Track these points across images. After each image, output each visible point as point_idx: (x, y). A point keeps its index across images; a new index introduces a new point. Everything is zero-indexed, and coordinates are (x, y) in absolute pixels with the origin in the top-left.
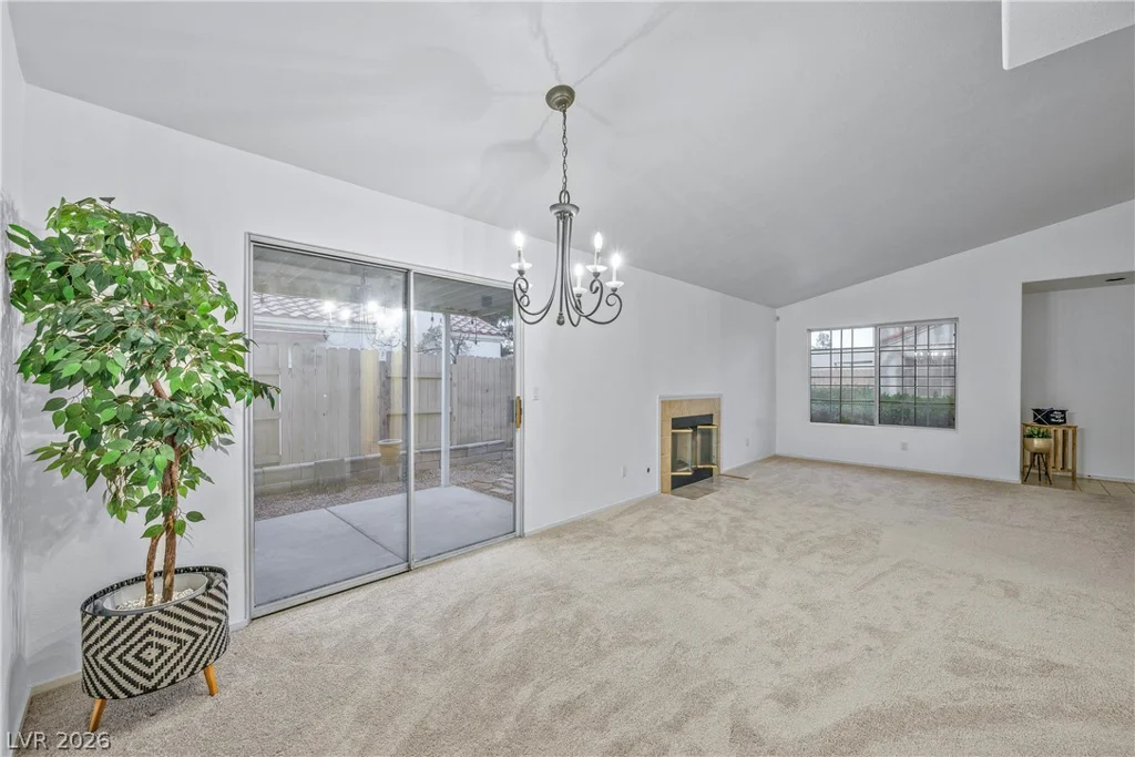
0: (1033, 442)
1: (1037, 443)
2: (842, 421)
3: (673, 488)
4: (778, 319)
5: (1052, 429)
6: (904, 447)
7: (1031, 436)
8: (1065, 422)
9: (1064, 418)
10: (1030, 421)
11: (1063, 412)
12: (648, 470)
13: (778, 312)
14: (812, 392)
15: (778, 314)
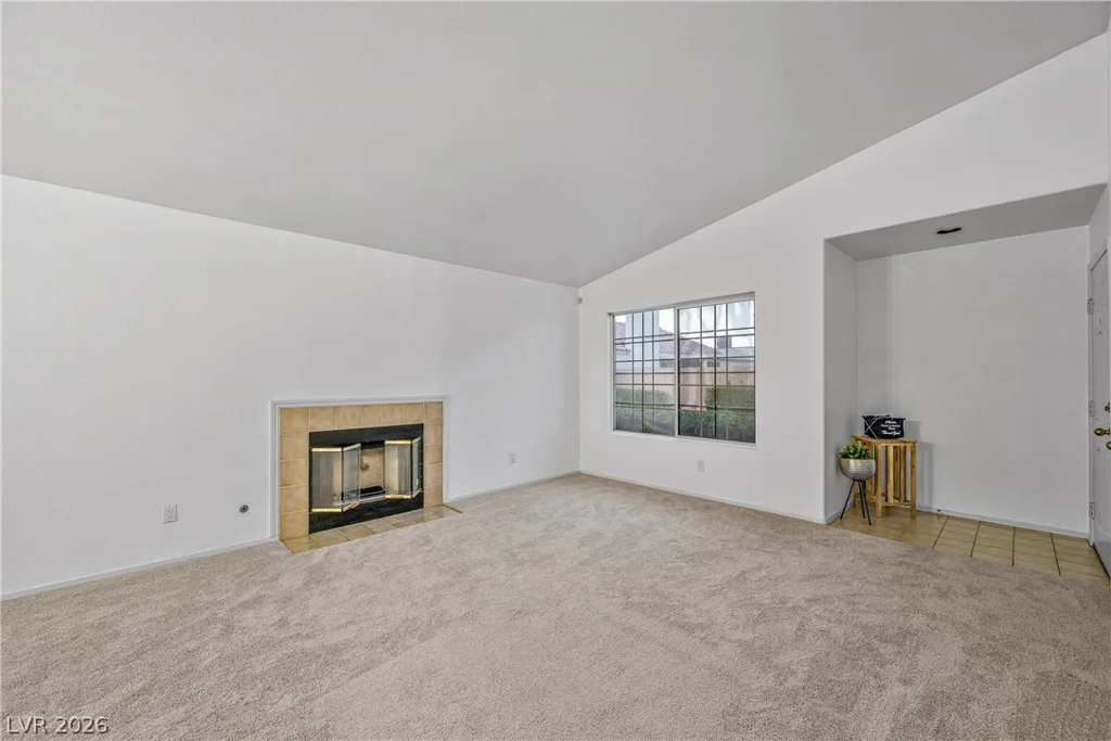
0: (848, 463)
1: (854, 465)
2: (646, 430)
3: (310, 533)
4: (580, 300)
5: (881, 444)
6: (701, 465)
7: (846, 456)
8: (902, 435)
9: (901, 429)
10: (860, 433)
11: (900, 421)
12: (244, 509)
13: (581, 292)
14: (618, 393)
15: (580, 296)
